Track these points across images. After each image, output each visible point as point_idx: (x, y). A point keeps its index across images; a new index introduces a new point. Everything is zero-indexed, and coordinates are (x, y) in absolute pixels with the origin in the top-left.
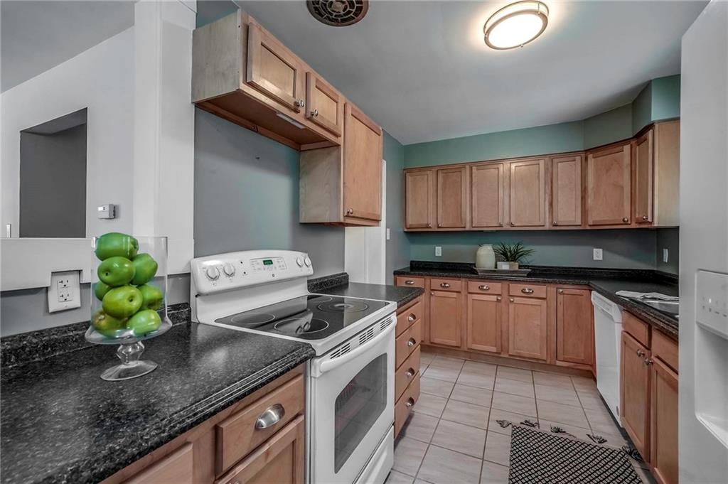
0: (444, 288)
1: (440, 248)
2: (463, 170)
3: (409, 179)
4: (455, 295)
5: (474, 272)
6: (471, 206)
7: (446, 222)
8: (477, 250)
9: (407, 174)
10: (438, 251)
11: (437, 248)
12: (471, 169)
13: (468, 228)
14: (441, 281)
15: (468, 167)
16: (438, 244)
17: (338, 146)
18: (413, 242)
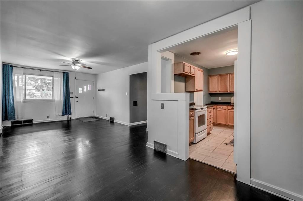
0: (221, 108)
1: (220, 98)
2: (227, 76)
3: (210, 78)
4: (224, 110)
5: (230, 104)
6: (230, 86)
7: (222, 90)
8: (231, 98)
9: (210, 77)
10: (220, 99)
11: (219, 98)
12: (229, 75)
13: (229, 92)
14: (220, 106)
15: (228, 75)
16: (220, 97)
17: (195, 77)
18: (211, 96)
